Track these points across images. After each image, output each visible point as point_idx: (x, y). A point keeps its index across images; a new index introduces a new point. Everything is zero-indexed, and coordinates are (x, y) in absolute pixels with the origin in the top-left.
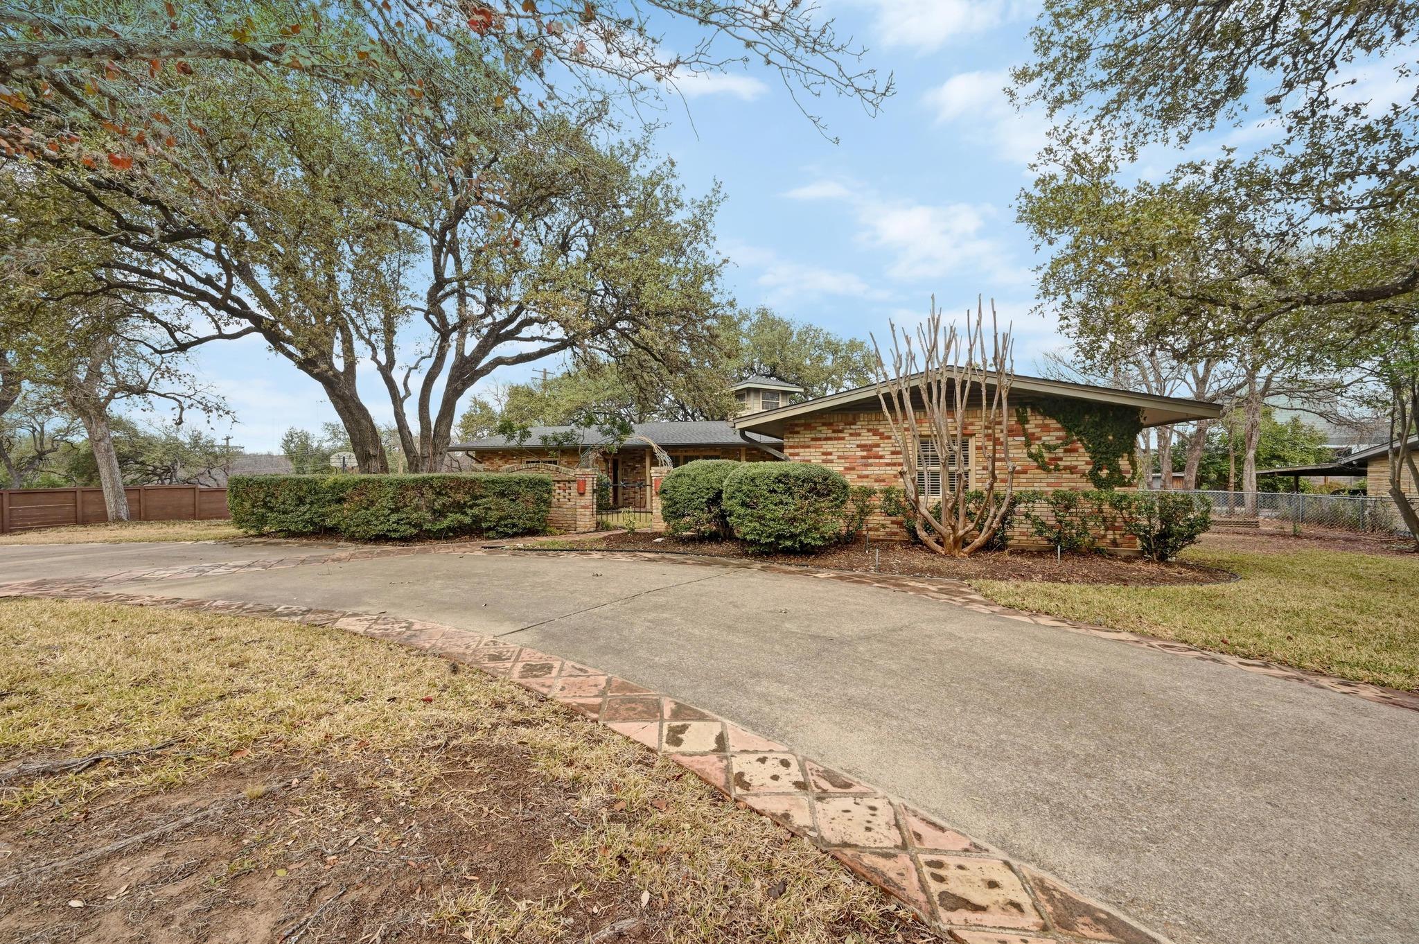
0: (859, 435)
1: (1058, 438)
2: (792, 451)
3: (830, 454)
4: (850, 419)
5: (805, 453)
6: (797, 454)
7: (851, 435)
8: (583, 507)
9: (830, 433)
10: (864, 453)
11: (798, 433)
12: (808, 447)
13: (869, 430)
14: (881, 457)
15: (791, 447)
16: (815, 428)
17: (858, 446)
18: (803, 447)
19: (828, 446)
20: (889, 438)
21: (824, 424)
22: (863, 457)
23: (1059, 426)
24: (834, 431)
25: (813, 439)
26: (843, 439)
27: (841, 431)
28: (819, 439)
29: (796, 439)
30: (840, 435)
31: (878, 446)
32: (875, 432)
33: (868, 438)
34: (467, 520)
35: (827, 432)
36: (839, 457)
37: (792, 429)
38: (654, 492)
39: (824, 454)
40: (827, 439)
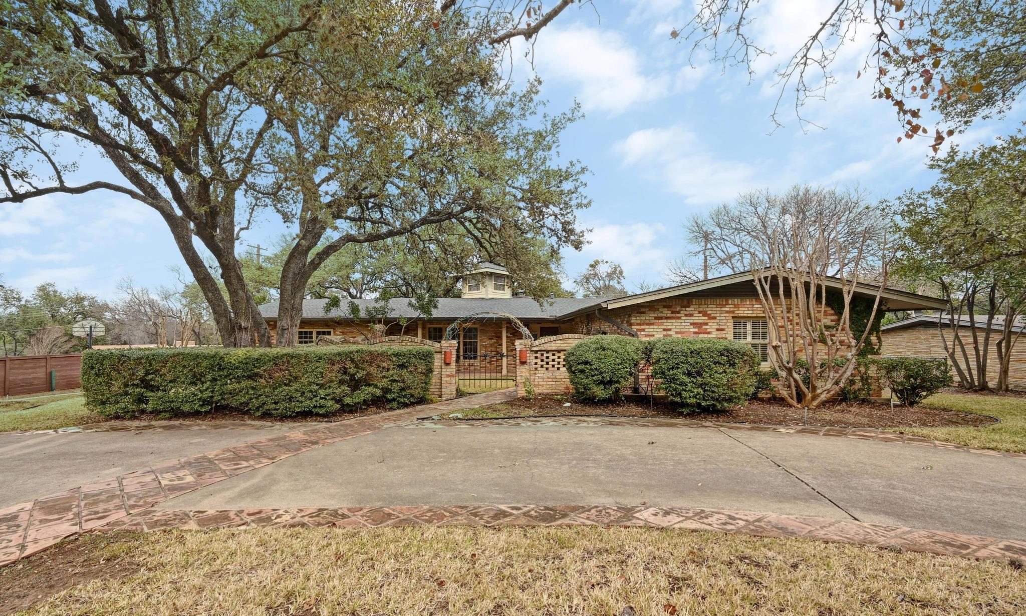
0: (692, 315)
1: (832, 321)
2: (639, 327)
3: (670, 330)
4: (685, 302)
5: (649, 329)
6: (643, 330)
7: (686, 315)
8: (448, 376)
9: (669, 314)
10: (696, 330)
11: (644, 313)
12: (652, 324)
13: (700, 312)
14: (709, 333)
15: (638, 324)
16: (657, 309)
17: (691, 324)
18: (648, 325)
19: (668, 324)
20: (715, 318)
21: (665, 307)
22: (695, 333)
23: (833, 312)
24: (673, 312)
25: (656, 318)
26: (680, 318)
27: (678, 312)
28: (661, 318)
29: (643, 318)
30: (678, 315)
31: (706, 324)
32: (704, 314)
33: (699, 318)
34: (378, 393)
35: (667, 313)
36: (677, 333)
37: (638, 309)
38: (518, 361)
39: (665, 330)
40: (667, 318)
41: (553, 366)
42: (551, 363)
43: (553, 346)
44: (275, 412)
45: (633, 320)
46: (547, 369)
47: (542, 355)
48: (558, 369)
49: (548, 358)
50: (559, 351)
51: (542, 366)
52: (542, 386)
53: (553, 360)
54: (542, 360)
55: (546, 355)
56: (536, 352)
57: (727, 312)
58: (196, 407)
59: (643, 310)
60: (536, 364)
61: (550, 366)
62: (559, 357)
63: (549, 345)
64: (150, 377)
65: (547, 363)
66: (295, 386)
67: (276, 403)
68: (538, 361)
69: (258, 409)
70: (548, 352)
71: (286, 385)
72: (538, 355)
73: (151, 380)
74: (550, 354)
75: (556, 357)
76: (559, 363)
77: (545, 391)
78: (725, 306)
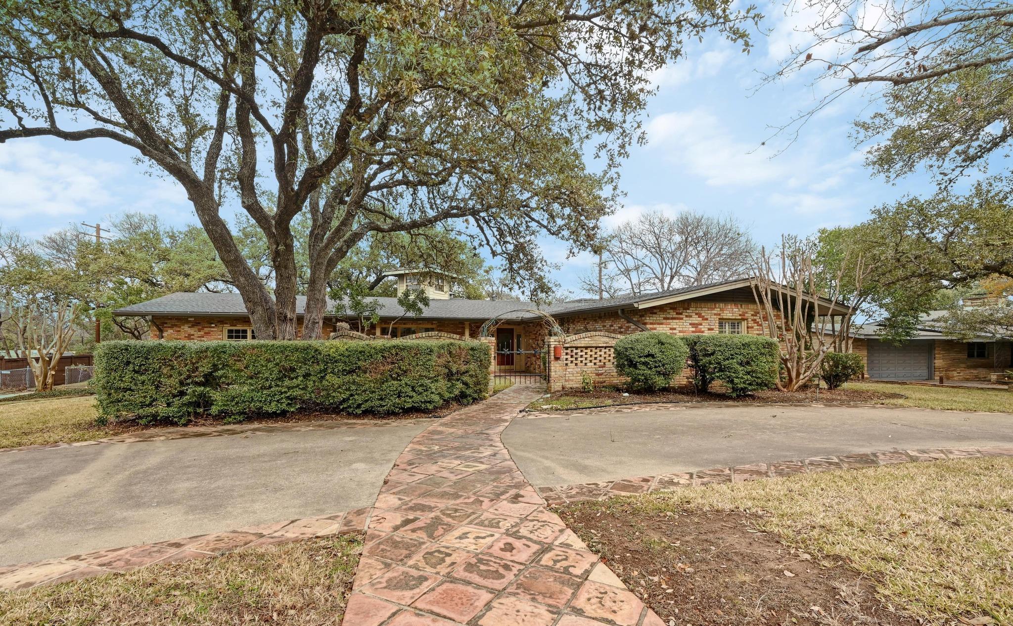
0: (691, 316)
3: (675, 329)
5: (659, 327)
6: (654, 328)
7: (686, 316)
9: (675, 315)
10: (694, 329)
11: (655, 313)
12: (662, 324)
13: (696, 314)
14: (703, 331)
15: (651, 324)
16: (666, 311)
17: (690, 324)
18: (659, 324)
19: (674, 324)
20: (707, 319)
21: (671, 309)
22: (693, 332)
24: (677, 314)
25: (665, 318)
26: (682, 319)
27: (681, 314)
28: (668, 318)
29: (655, 318)
30: (681, 316)
31: (701, 324)
32: (700, 315)
33: (696, 319)
35: (673, 314)
36: (680, 332)
37: (652, 311)
38: (552, 357)
39: (671, 329)
40: (673, 319)
41: (581, 362)
42: (580, 359)
43: (583, 343)
44: (381, 409)
45: (648, 320)
46: (576, 364)
47: (572, 351)
48: (586, 364)
49: (576, 354)
50: (586, 348)
51: (572, 362)
52: (572, 380)
53: (581, 356)
54: (572, 356)
55: (575, 351)
56: (567, 348)
57: (715, 314)
58: (284, 407)
59: (655, 311)
60: (567, 359)
61: (578, 362)
62: (586, 353)
63: (578, 341)
64: (220, 373)
65: (576, 359)
66: (405, 380)
67: (381, 399)
68: (569, 357)
69: (359, 406)
70: (577, 348)
71: (394, 379)
72: (569, 351)
73: (221, 377)
74: (579, 351)
75: (583, 354)
76: (586, 359)
77: (575, 386)
78: (713, 309)
